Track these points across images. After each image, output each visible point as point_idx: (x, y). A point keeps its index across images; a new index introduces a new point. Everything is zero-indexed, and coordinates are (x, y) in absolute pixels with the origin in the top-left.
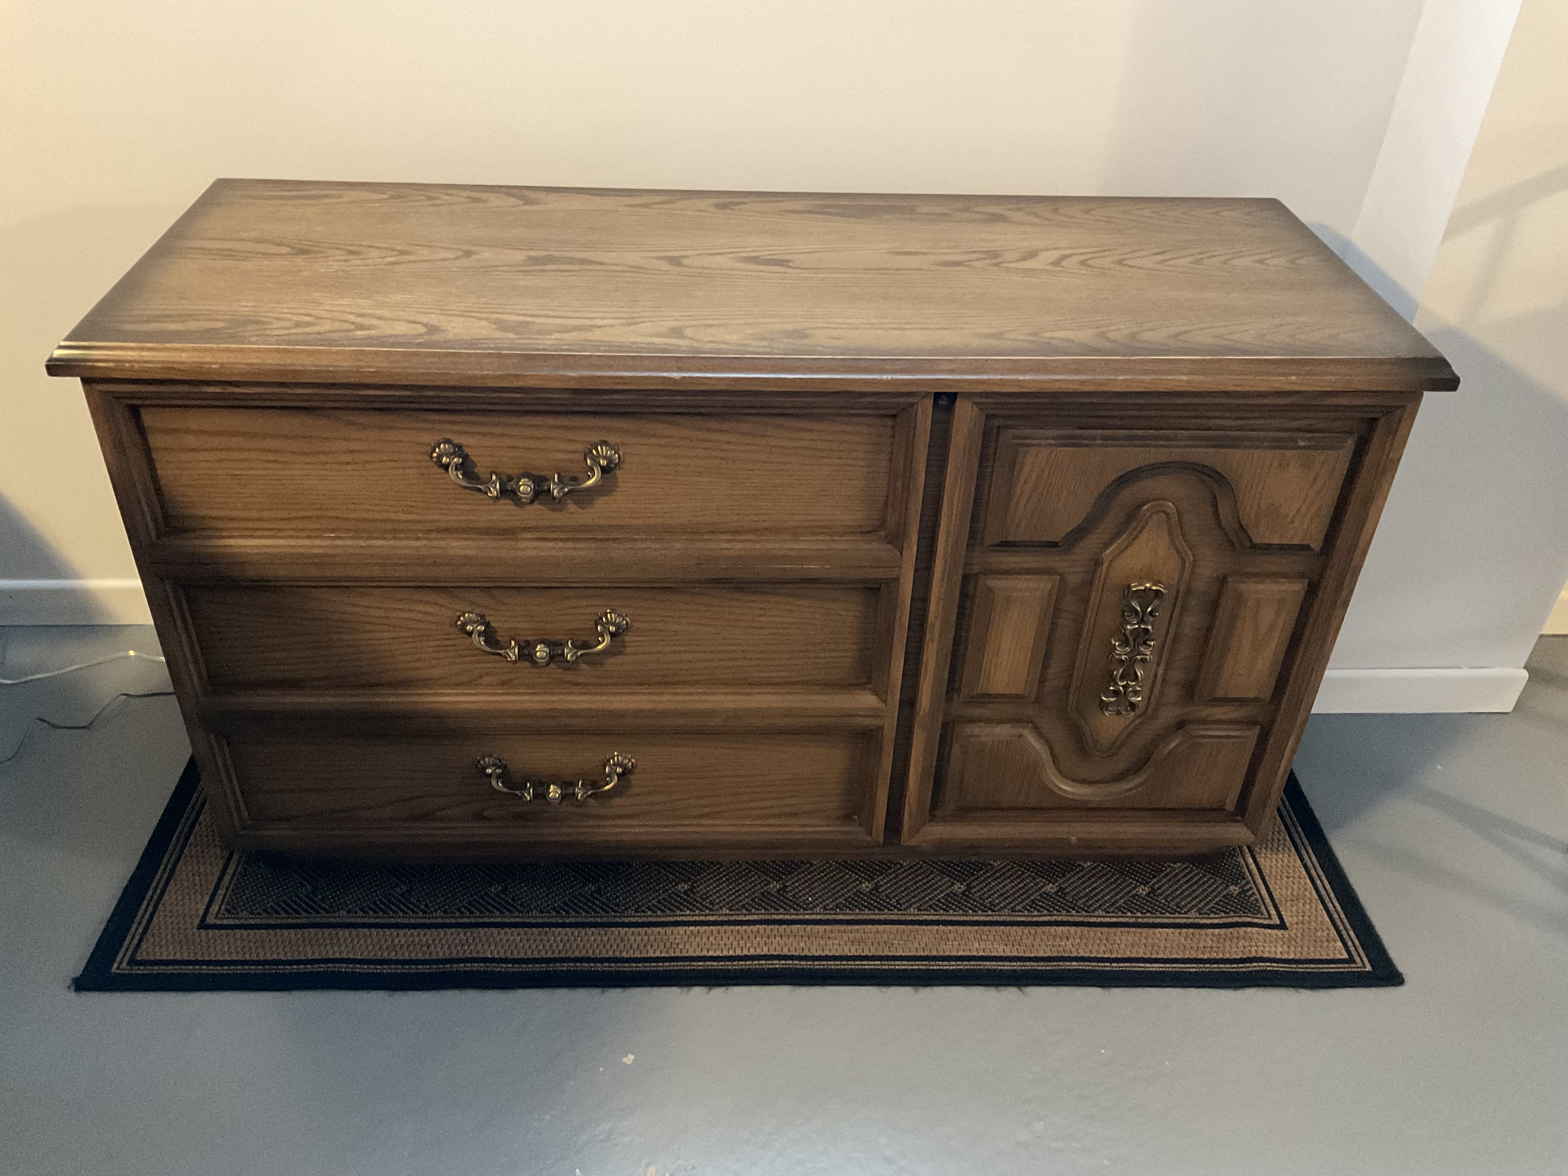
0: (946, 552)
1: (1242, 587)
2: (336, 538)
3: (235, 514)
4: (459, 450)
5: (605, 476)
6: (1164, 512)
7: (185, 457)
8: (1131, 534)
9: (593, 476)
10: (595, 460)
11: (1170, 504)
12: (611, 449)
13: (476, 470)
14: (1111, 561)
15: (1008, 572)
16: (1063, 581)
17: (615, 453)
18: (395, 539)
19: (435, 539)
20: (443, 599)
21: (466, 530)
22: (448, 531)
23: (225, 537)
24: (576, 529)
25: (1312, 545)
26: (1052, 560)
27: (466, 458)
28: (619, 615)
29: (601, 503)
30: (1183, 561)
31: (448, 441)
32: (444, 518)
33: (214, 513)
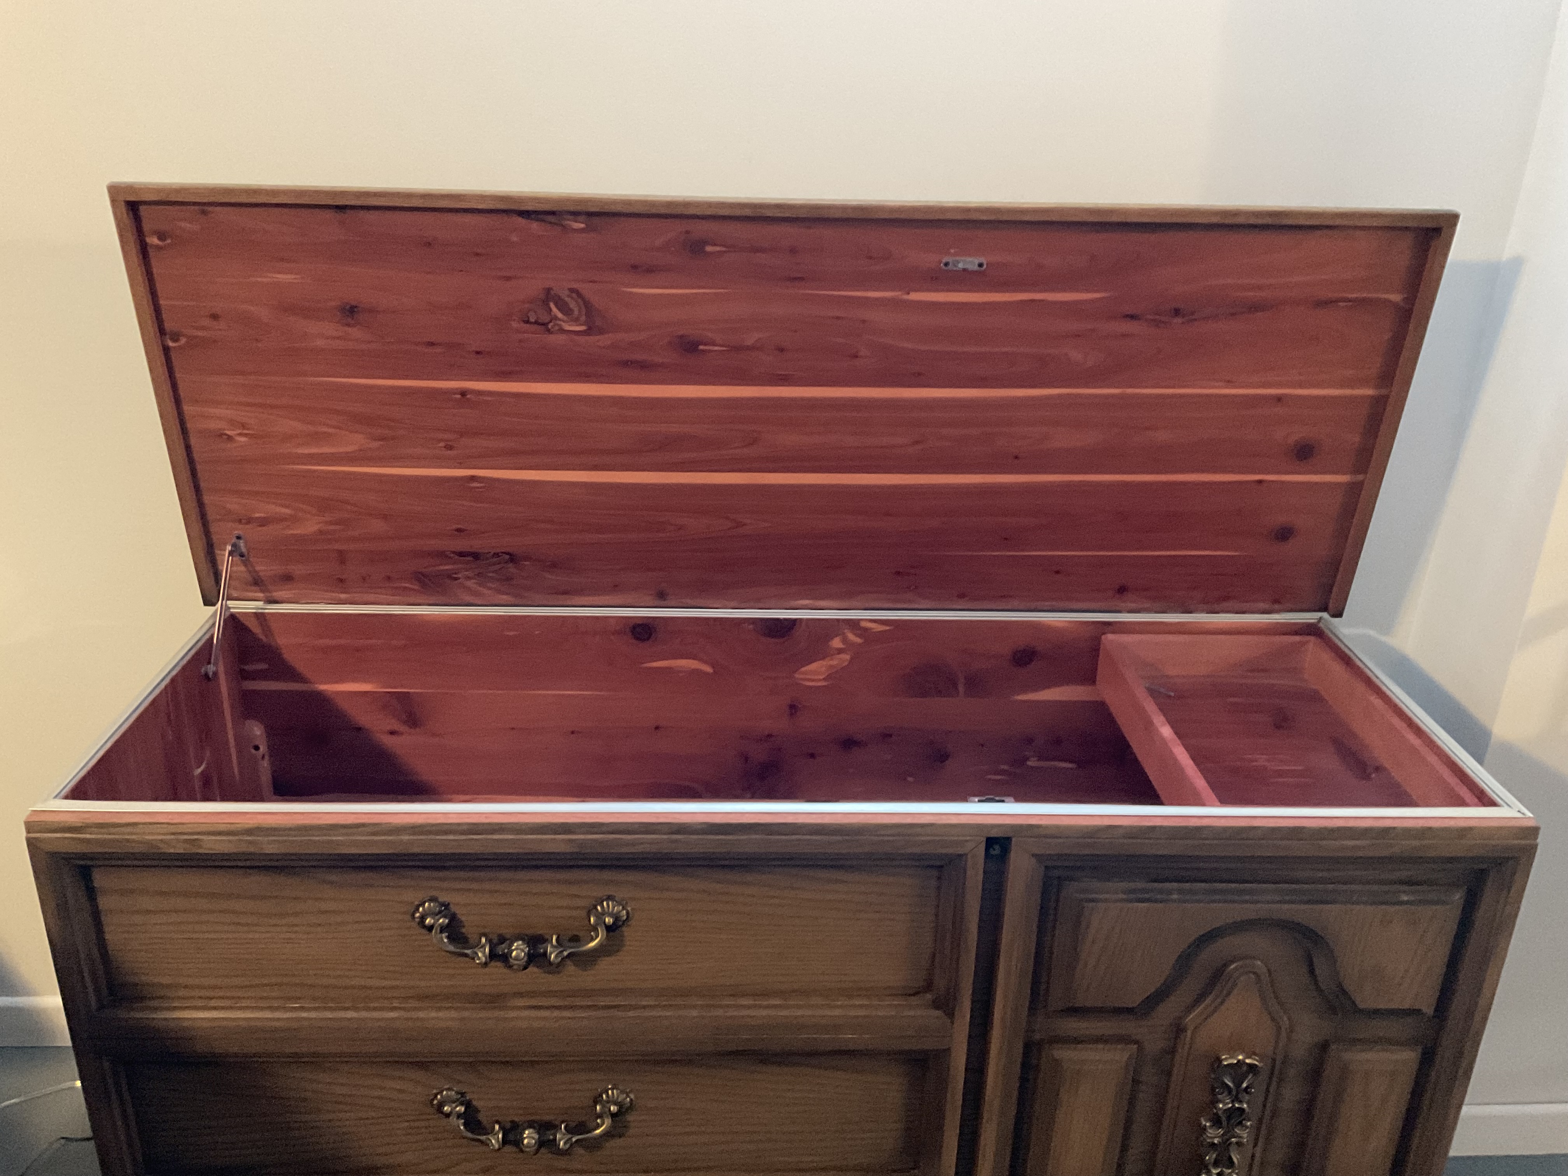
0: (1003, 1019)
1: (1347, 1056)
2: (302, 1009)
3: (190, 981)
4: (445, 909)
5: (611, 934)
6: (1254, 973)
7: (137, 919)
8: (1217, 997)
9: (597, 937)
10: (600, 916)
11: (1259, 963)
12: (619, 904)
13: (464, 930)
14: (1196, 1028)
15: (1077, 1041)
16: (1140, 1049)
17: (624, 908)
18: (367, 1009)
19: (415, 1009)
20: (420, 1075)
21: (448, 997)
22: (426, 998)
23: (175, 1008)
24: (573, 994)
25: (1425, 1010)
26: (1128, 1026)
27: (453, 918)
28: (622, 1092)
29: (604, 964)
30: (1279, 1028)
31: (432, 899)
32: (423, 984)
33: (166, 980)
